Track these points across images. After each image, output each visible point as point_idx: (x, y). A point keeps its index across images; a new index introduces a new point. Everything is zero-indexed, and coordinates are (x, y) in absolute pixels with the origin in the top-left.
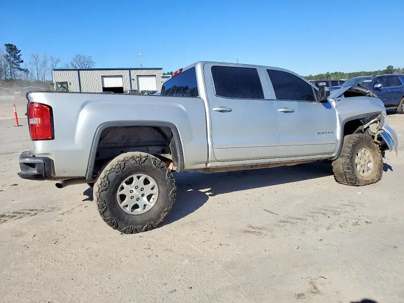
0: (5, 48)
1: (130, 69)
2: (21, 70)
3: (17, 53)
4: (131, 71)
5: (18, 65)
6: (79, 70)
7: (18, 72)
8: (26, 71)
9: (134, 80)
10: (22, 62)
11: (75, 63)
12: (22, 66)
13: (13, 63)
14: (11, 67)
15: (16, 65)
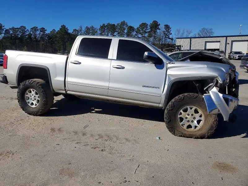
0: (164, 27)
1: (227, 37)
2: (169, 38)
3: (169, 29)
4: (228, 38)
5: (169, 36)
6: (191, 38)
7: (168, 40)
8: (172, 39)
9: (229, 44)
10: (171, 34)
11: (201, 33)
12: (171, 36)
13: (166, 35)
14: (165, 37)
15: (167, 36)
